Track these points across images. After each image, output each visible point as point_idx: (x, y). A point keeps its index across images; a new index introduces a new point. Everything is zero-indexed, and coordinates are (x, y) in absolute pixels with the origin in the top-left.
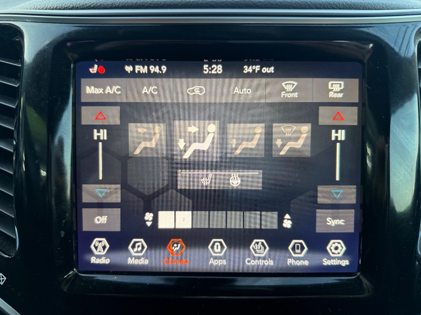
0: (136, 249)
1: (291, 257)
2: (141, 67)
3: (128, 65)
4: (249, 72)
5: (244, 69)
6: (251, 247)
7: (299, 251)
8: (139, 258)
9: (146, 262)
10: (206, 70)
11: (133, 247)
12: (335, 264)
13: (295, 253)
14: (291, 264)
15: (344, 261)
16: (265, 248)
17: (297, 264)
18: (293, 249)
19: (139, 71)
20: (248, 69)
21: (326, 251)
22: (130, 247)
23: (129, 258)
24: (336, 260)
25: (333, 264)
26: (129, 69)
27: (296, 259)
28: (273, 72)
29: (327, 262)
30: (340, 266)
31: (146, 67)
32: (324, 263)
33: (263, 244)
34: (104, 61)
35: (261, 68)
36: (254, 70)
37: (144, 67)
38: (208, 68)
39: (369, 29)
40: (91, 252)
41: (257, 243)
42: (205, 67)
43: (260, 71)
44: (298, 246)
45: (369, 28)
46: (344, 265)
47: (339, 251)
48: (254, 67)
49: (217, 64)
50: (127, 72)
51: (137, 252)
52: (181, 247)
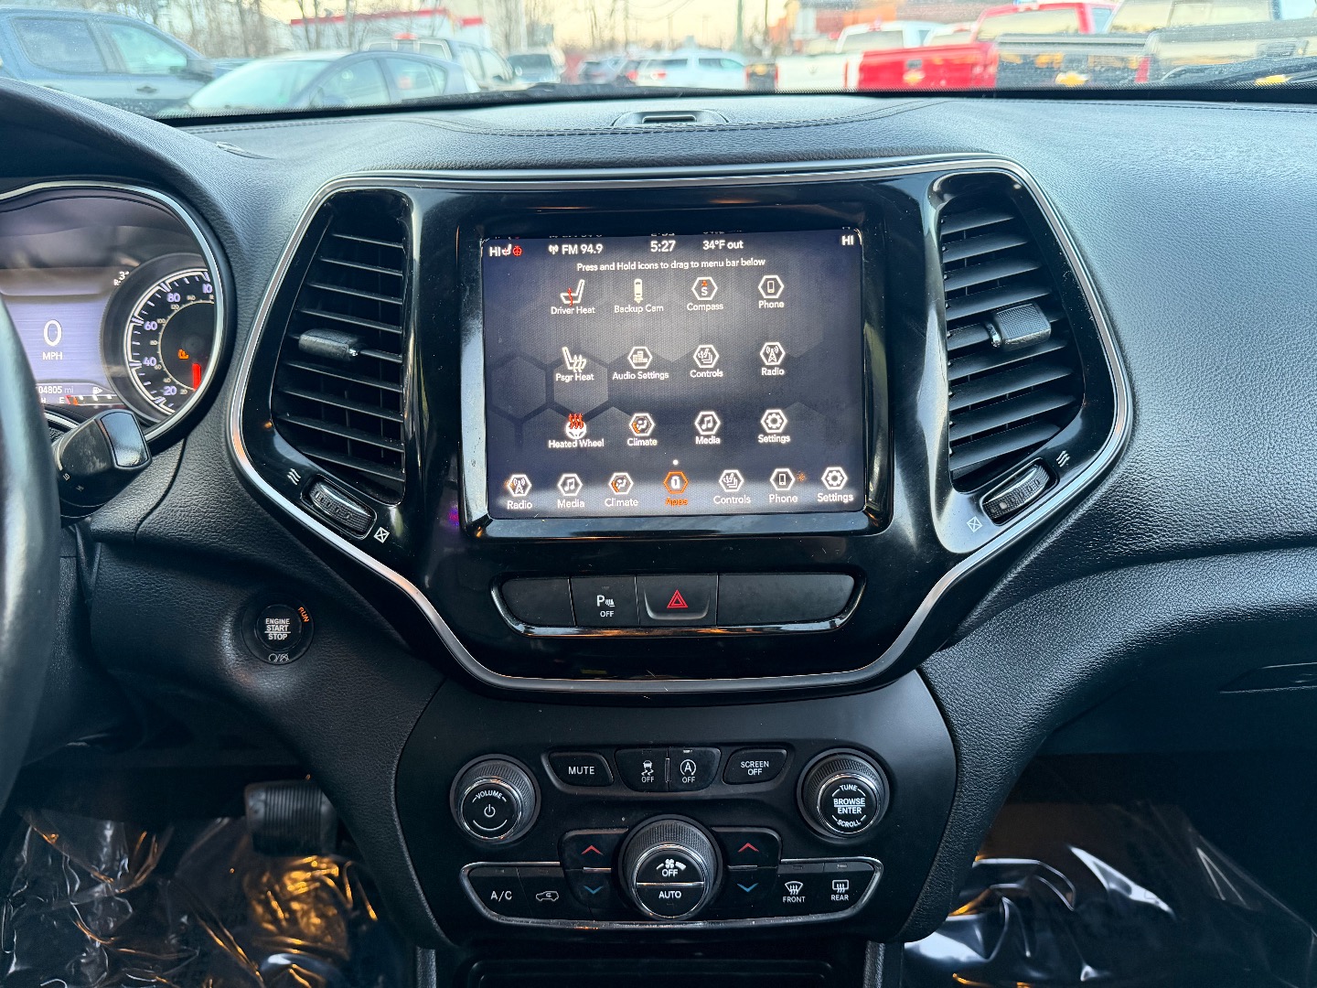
0: (567, 488)
1: (774, 492)
2: (570, 246)
3: (553, 245)
4: (710, 249)
5: (704, 245)
6: (720, 481)
7: (784, 483)
8: (571, 499)
9: (582, 504)
10: (654, 248)
11: (564, 484)
12: (833, 500)
13: (779, 487)
14: (774, 501)
15: (847, 496)
16: (739, 481)
17: (782, 501)
18: (777, 480)
19: (567, 252)
20: (709, 245)
21: (822, 483)
22: (559, 485)
23: (559, 501)
24: (835, 495)
25: (830, 500)
26: (553, 249)
27: (781, 494)
28: (742, 247)
29: (823, 498)
30: (840, 503)
31: (576, 246)
32: (819, 498)
33: (736, 476)
34: (520, 238)
35: (726, 243)
36: (717, 246)
37: (573, 247)
38: (657, 244)
40: (506, 493)
41: (729, 475)
42: (653, 243)
43: (725, 247)
44: (782, 477)
46: (846, 501)
47: (838, 482)
48: (717, 242)
49: (668, 238)
50: (551, 253)
51: (570, 491)
52: (628, 484)
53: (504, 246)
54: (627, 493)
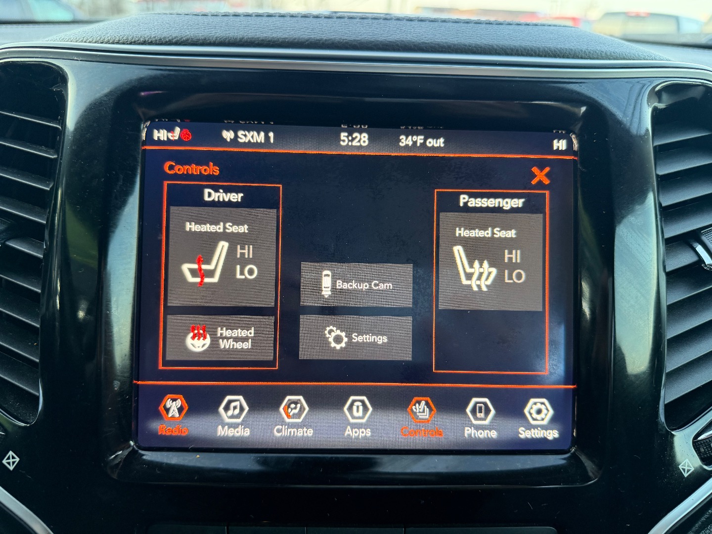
0: (230, 413)
1: (470, 424)
3: (228, 130)
4: (407, 145)
5: (400, 141)
6: (409, 410)
7: (482, 415)
8: (234, 426)
9: (247, 433)
10: (344, 141)
11: (227, 408)
12: (537, 436)
13: (476, 419)
14: (470, 435)
15: (551, 431)
16: (431, 410)
17: (480, 436)
18: (474, 412)
20: (405, 141)
21: (523, 416)
22: (221, 409)
23: (220, 427)
24: (538, 430)
25: (534, 436)
26: (228, 135)
27: (477, 428)
28: (442, 145)
29: (525, 434)
30: (544, 440)
31: (255, 133)
32: (521, 434)
33: (427, 404)
34: (190, 122)
35: (425, 140)
36: (415, 143)
38: (348, 137)
39: (581, 86)
40: (159, 416)
41: (419, 403)
42: (343, 135)
43: (424, 145)
44: (480, 408)
45: (581, 84)
46: (550, 438)
47: (542, 415)
48: (415, 138)
49: (361, 132)
50: (225, 140)
51: (232, 417)
52: (302, 409)
53: (170, 130)
54: (300, 420)
